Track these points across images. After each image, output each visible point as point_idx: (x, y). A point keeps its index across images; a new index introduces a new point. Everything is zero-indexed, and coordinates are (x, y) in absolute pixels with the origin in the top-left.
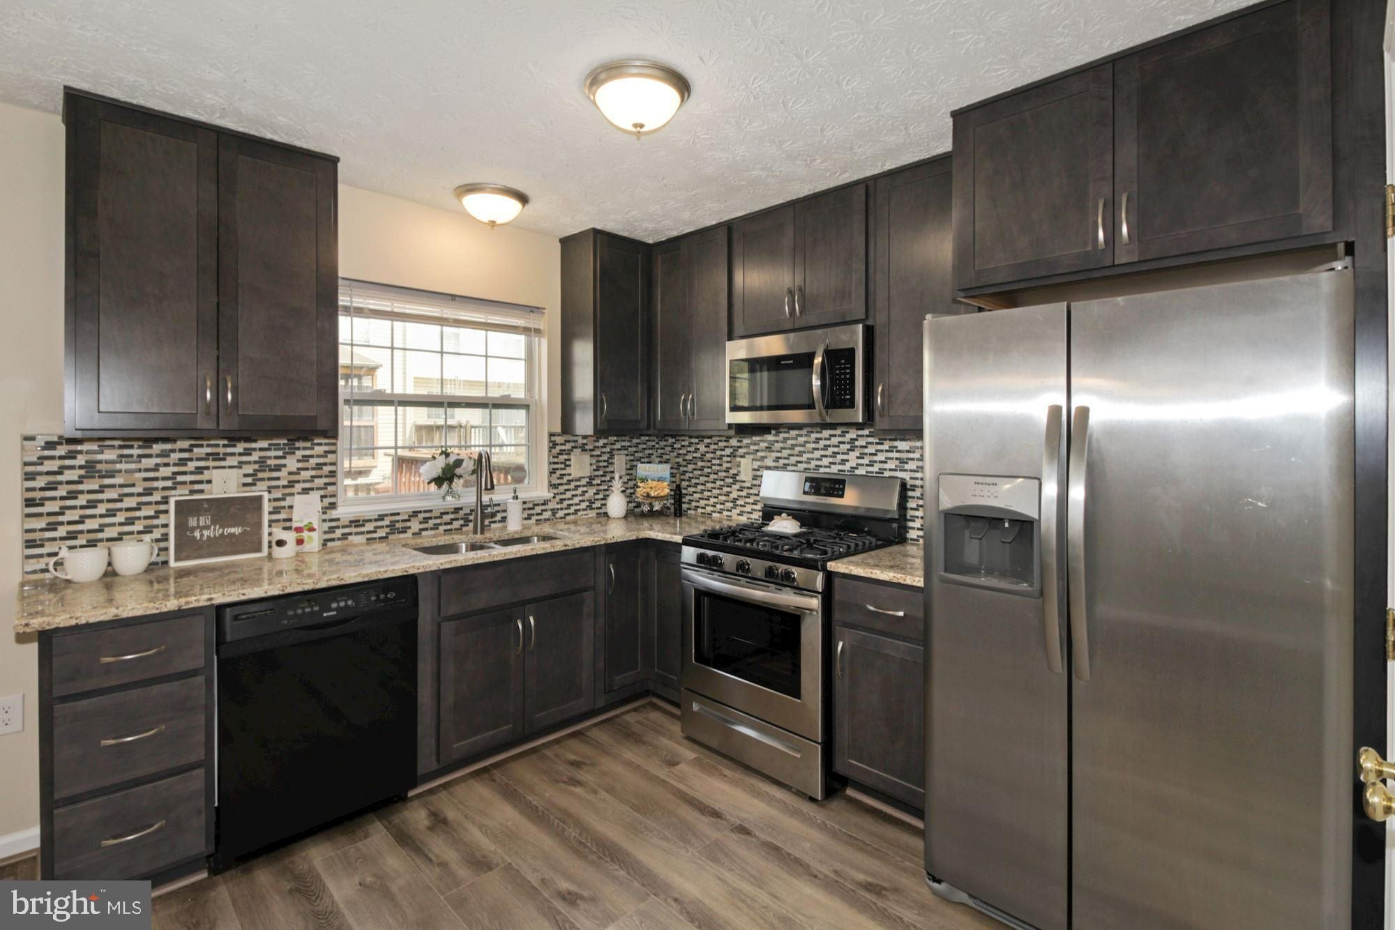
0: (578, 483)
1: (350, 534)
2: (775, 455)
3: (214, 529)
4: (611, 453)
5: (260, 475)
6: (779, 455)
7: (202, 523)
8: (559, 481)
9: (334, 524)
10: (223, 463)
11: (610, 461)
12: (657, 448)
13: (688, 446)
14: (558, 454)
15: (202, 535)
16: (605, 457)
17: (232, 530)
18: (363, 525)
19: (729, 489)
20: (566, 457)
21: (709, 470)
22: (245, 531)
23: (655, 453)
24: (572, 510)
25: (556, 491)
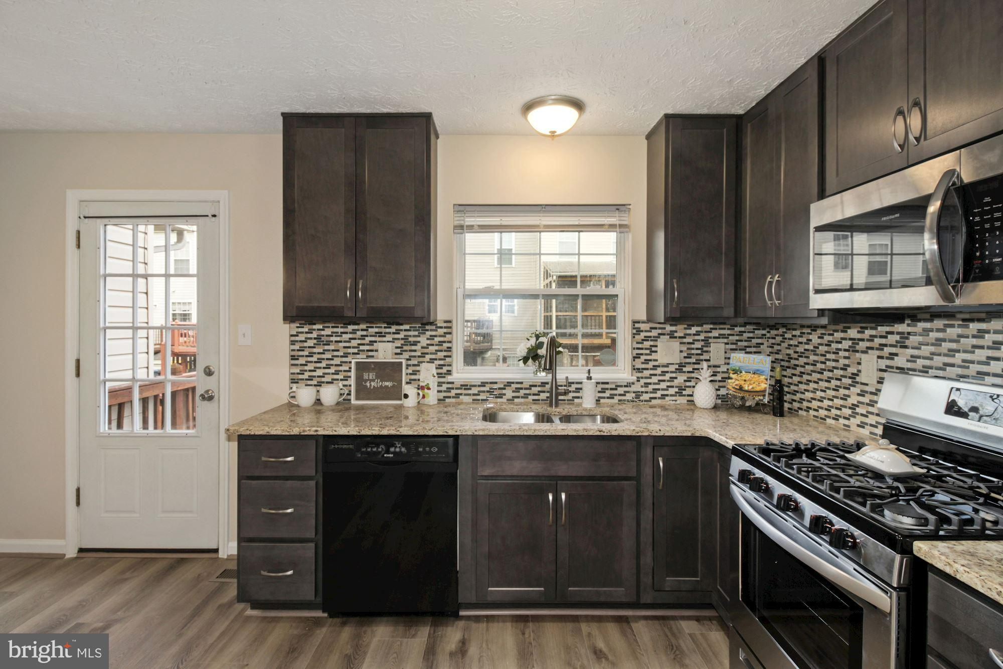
0: (666, 369)
1: (461, 394)
2: (910, 352)
3: (377, 382)
4: (706, 341)
5: (405, 348)
6: (916, 352)
7: (370, 378)
8: (644, 366)
9: (450, 386)
10: (384, 339)
11: (705, 349)
12: (769, 338)
13: (800, 336)
14: (643, 340)
15: (371, 385)
16: (698, 345)
17: (387, 384)
18: (470, 389)
19: (846, 392)
20: (652, 343)
21: (823, 366)
22: (394, 385)
23: (766, 344)
24: (659, 394)
25: (640, 375)
